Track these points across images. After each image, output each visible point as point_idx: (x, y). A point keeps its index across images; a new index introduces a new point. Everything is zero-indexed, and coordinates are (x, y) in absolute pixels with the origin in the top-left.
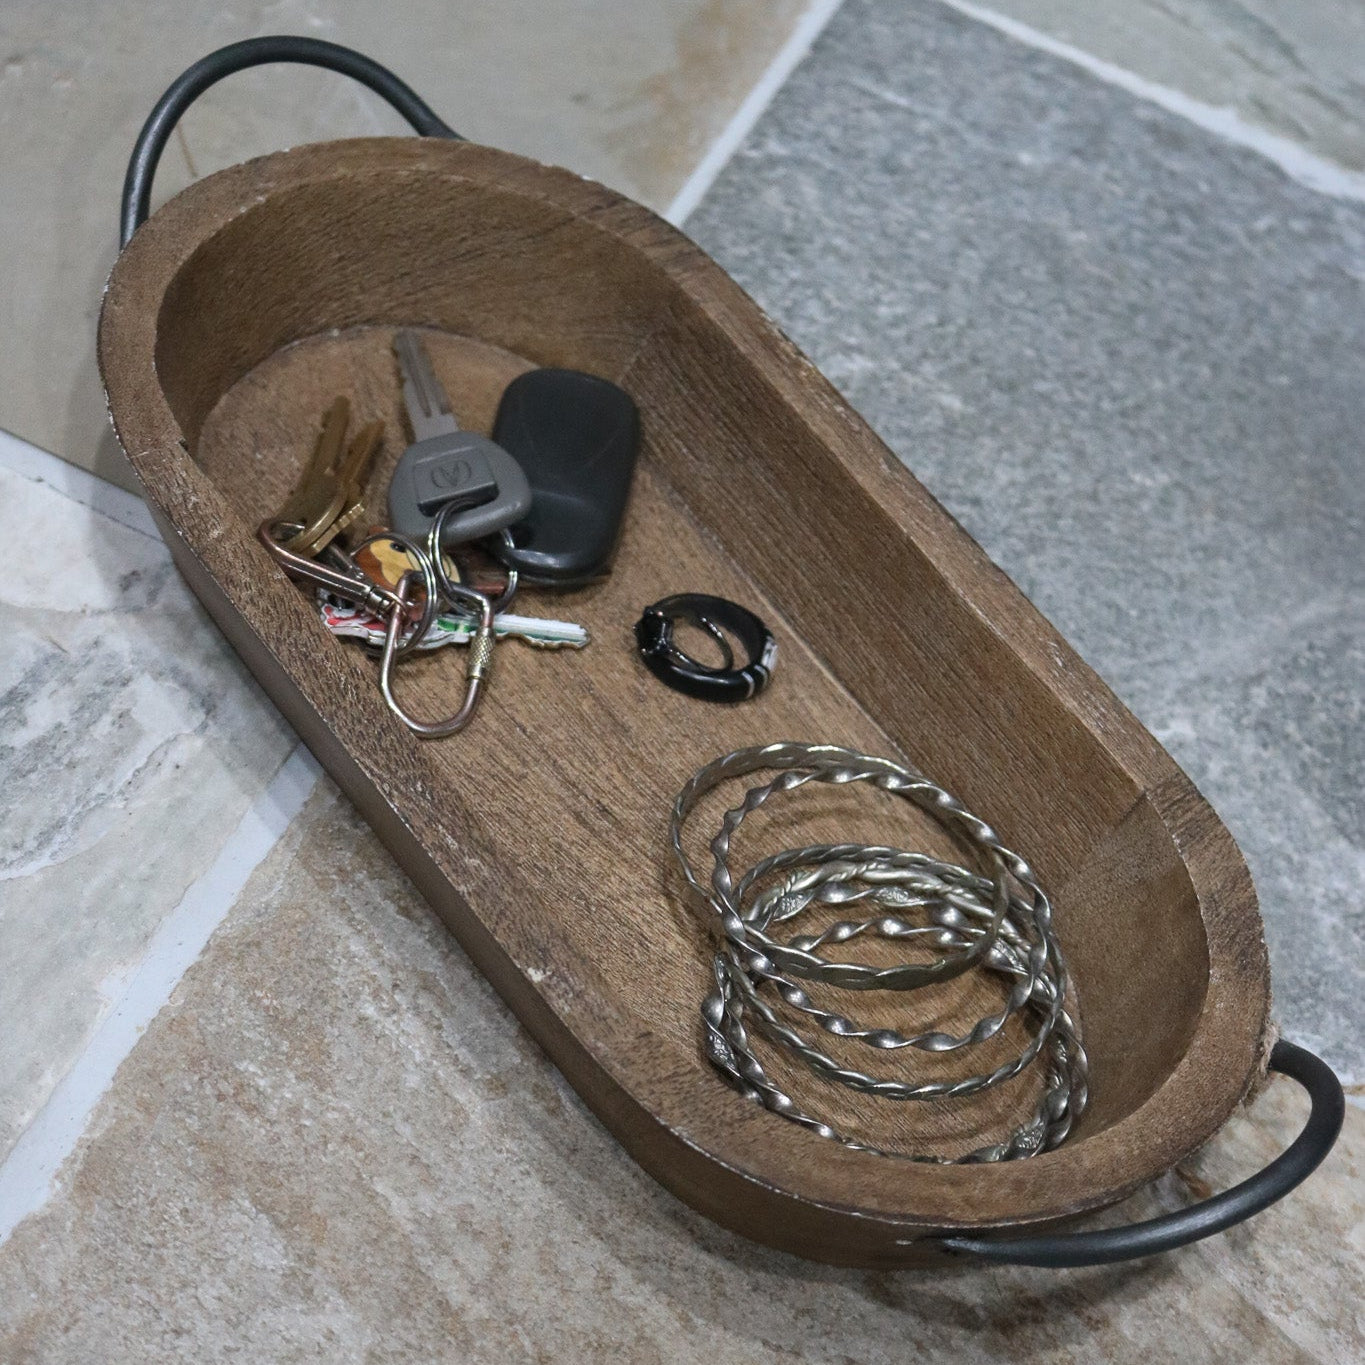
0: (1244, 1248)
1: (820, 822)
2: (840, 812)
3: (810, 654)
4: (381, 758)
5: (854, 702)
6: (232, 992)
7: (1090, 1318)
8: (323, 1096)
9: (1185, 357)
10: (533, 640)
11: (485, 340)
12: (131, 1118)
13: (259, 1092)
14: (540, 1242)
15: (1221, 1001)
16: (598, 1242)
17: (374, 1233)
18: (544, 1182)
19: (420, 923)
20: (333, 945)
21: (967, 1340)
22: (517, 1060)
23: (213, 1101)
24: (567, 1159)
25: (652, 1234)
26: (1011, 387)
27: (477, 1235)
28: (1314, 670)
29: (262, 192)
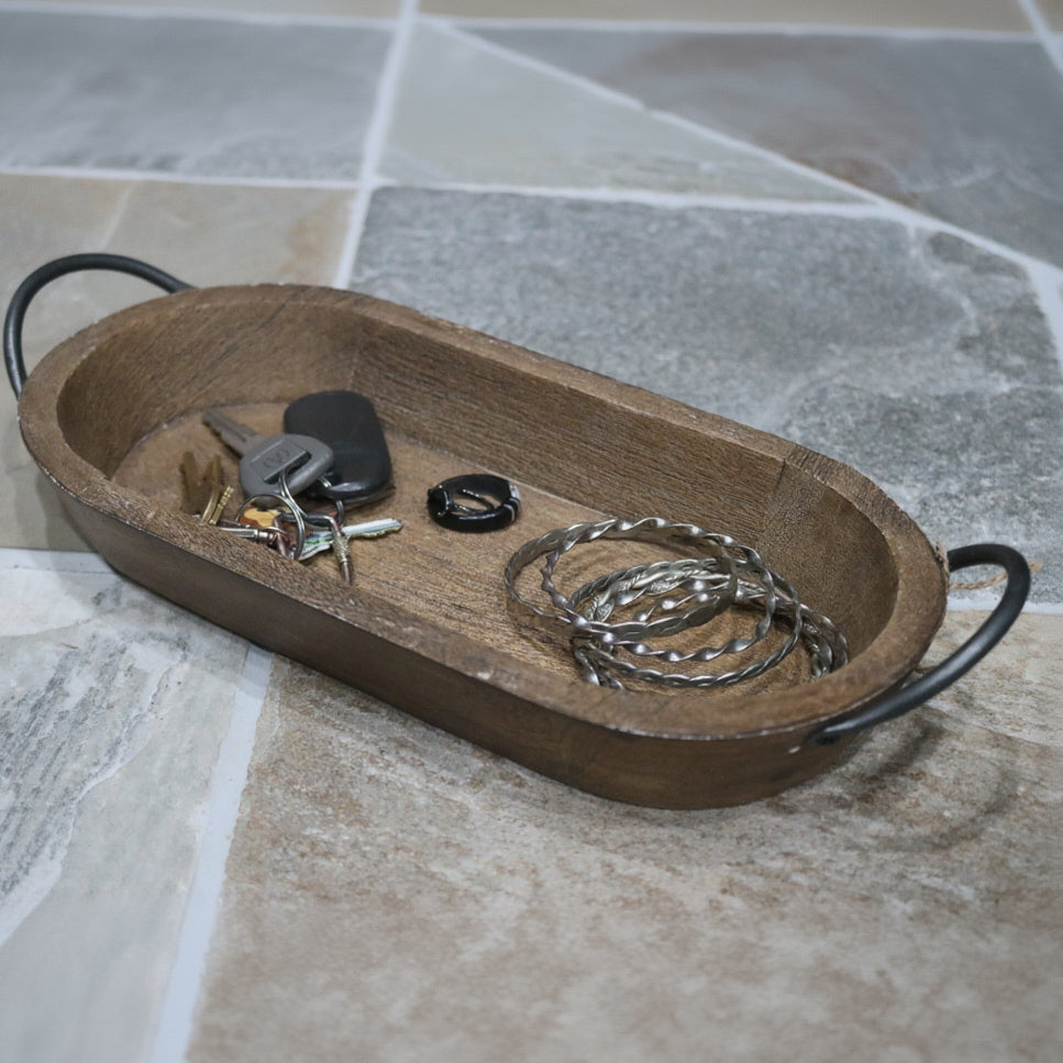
0: (972, 705)
1: (593, 569)
2: (600, 560)
3: (535, 489)
4: (320, 595)
5: (575, 504)
6: (278, 792)
7: (912, 774)
8: (368, 829)
9: (652, 296)
10: (368, 534)
11: (257, 402)
12: (249, 890)
13: (326, 843)
14: (555, 860)
15: (899, 546)
16: (591, 847)
17: (445, 896)
18: (537, 826)
19: (378, 712)
20: (330, 743)
21: (847, 814)
22: (481, 765)
23: (299, 859)
24: (544, 808)
25: (621, 831)
26: (566, 338)
27: (512, 872)
28: (815, 410)
29: (92, 344)
